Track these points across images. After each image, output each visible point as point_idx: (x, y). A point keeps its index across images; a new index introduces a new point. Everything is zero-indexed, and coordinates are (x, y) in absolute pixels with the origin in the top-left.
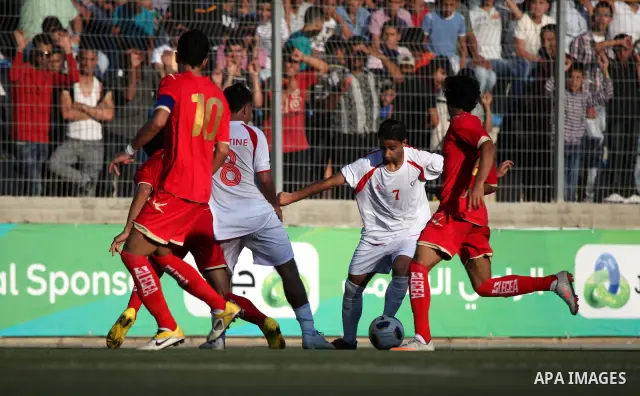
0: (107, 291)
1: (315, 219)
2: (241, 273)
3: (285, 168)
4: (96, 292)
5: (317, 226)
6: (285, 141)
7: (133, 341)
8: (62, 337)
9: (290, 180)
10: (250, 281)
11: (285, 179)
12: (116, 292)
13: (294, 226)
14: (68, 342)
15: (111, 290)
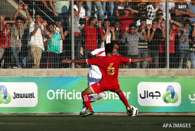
0: (113, 98)
1: (180, 75)
2: (156, 92)
3: (170, 58)
4: (110, 98)
5: (180, 77)
6: (170, 50)
7: (121, 113)
8: (99, 112)
9: (172, 62)
10: (159, 95)
11: (170, 62)
12: (116, 98)
13: (173, 77)
14: (101, 114)
15: (115, 98)
